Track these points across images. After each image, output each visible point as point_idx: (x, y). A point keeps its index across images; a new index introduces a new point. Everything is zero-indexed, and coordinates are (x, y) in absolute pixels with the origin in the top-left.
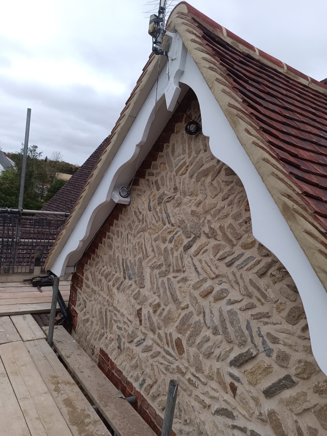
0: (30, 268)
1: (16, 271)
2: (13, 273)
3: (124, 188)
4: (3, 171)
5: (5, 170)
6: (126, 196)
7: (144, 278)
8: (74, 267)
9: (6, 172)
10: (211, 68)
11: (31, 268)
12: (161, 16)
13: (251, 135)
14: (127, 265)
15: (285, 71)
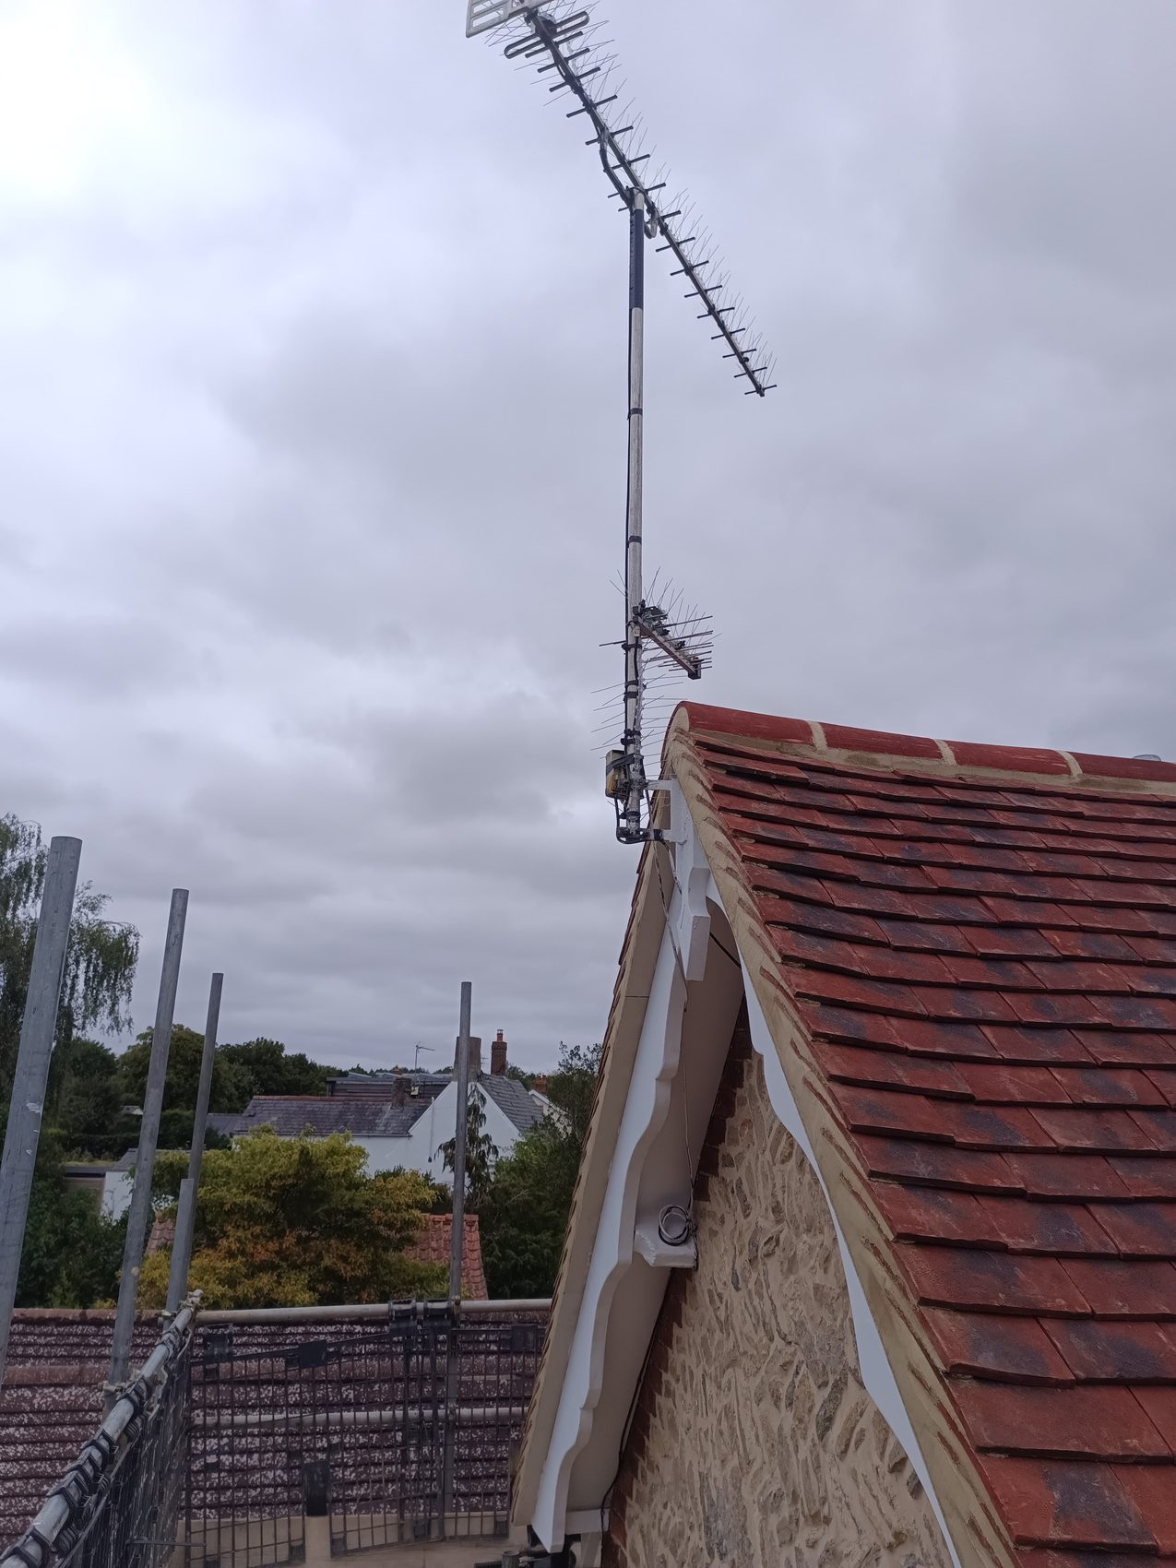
0: (495, 1516)
1: (450, 1530)
2: (443, 1539)
3: (673, 1212)
4: (518, 1144)
5: (524, 1140)
6: (683, 1238)
7: (752, 1551)
8: (602, 1511)
9: (526, 1144)
10: (728, 870)
11: (498, 1519)
12: (631, 750)
13: (801, 1057)
14: (710, 1498)
15: (1078, 780)
